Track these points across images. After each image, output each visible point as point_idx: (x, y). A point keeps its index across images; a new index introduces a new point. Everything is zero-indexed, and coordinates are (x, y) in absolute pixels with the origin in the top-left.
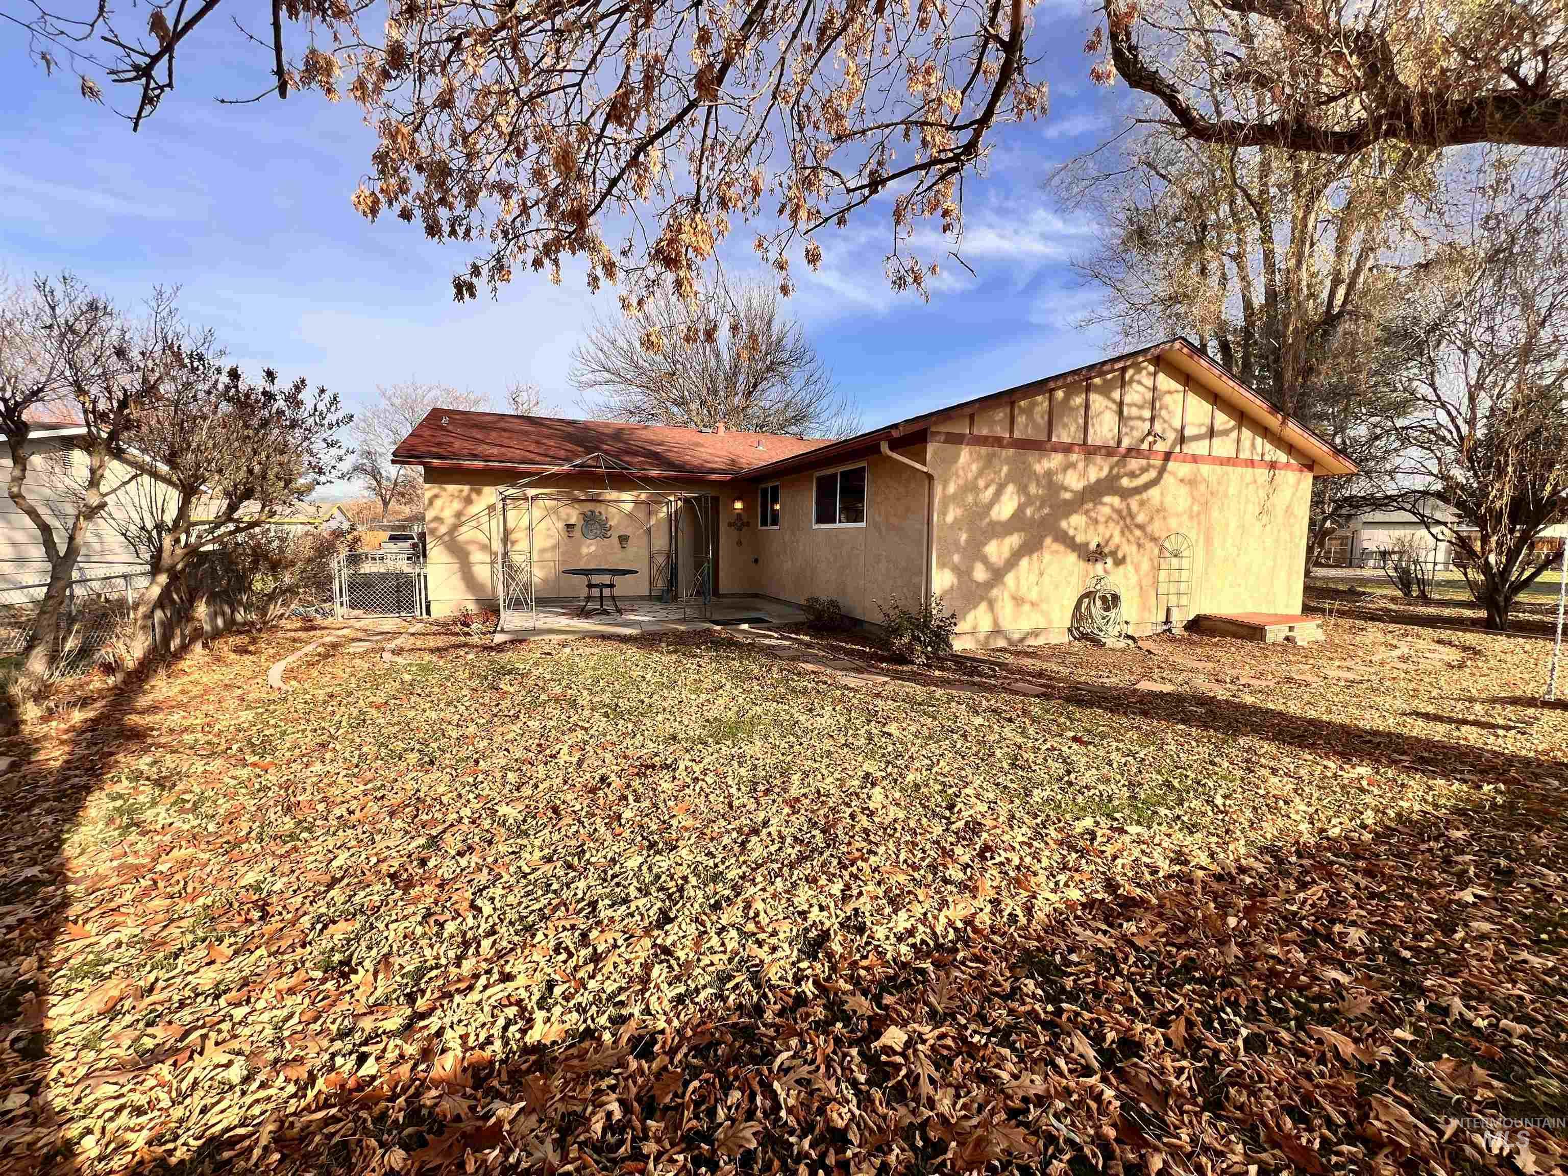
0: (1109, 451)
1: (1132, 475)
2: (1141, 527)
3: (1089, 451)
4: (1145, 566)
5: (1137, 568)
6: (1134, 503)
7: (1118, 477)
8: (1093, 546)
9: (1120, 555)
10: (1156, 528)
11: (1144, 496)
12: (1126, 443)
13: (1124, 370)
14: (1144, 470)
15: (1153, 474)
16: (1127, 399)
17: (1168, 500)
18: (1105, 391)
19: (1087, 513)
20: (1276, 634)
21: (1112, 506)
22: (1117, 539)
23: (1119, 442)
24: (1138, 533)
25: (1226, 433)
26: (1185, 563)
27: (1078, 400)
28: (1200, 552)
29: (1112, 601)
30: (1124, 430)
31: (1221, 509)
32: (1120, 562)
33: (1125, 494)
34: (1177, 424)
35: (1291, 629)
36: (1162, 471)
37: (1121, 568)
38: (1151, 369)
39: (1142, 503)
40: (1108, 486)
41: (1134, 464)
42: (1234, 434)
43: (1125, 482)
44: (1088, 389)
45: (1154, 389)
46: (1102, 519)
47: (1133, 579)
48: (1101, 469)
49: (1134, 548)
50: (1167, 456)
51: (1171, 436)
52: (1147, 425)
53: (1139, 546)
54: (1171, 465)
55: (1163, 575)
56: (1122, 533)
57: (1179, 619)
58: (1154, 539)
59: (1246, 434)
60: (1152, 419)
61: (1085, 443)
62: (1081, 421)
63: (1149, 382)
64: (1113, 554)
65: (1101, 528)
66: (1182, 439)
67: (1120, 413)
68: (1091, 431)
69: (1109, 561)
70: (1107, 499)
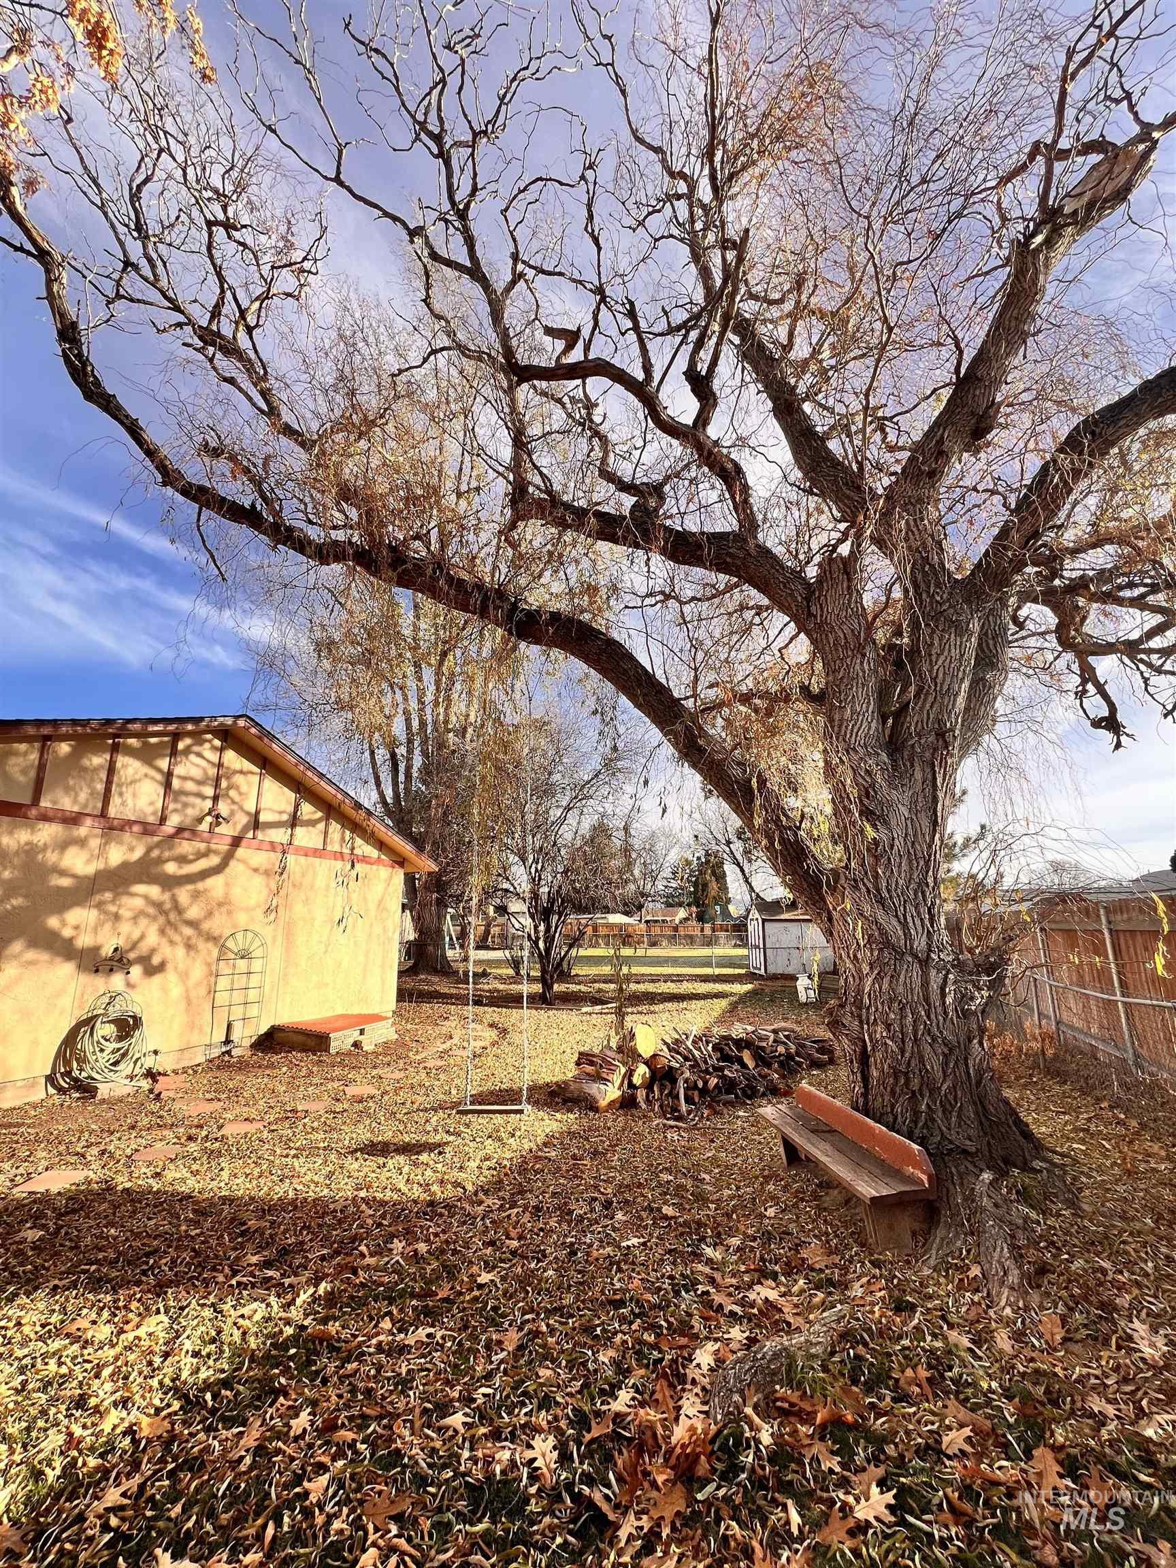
0: (147, 830)
1: (182, 860)
2: (191, 924)
3: (112, 828)
4: (198, 972)
5: (184, 976)
6: (183, 894)
7: (161, 861)
8: (107, 951)
9: (156, 961)
10: (216, 925)
11: (200, 886)
12: (174, 820)
13: (176, 737)
14: (201, 855)
15: (215, 860)
16: (179, 770)
17: (236, 892)
18: (147, 755)
19: (99, 906)
20: (341, 1041)
21: (146, 897)
22: (152, 938)
23: (163, 820)
24: (188, 931)
25: (312, 823)
26: (257, 965)
27: (98, 760)
28: (276, 953)
29: (127, 1026)
30: (171, 806)
31: (306, 901)
32: (153, 969)
33: (169, 883)
34: (251, 806)
35: (362, 1032)
36: (228, 857)
37: (157, 979)
38: (217, 743)
39: (196, 895)
40: (144, 871)
41: (186, 847)
42: (321, 826)
43: (171, 868)
44: (115, 749)
45: (220, 765)
46: (126, 913)
47: (176, 991)
48: (132, 849)
49: (180, 952)
50: (236, 842)
51: (242, 820)
52: (208, 804)
53: (189, 947)
54: (241, 852)
55: (223, 983)
56: (162, 932)
57: (244, 1036)
58: (211, 938)
59: (335, 827)
60: (216, 799)
61: (103, 814)
62: (100, 787)
63: (214, 757)
64: (144, 960)
65: (125, 928)
66: (256, 824)
67: (168, 785)
68: (115, 801)
69: (136, 971)
70: (140, 888)
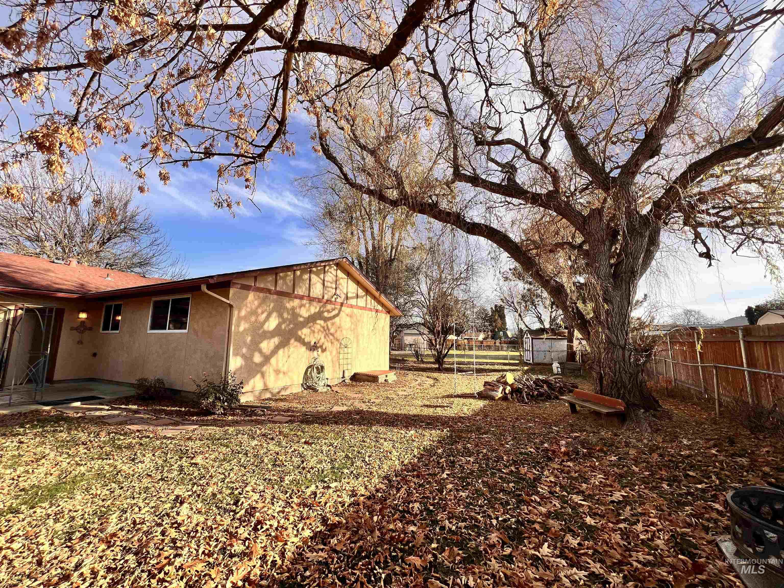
0: (319, 301)
1: (328, 311)
2: (332, 334)
3: (311, 299)
4: (334, 353)
5: (331, 353)
6: (329, 323)
7: (323, 312)
8: (312, 343)
9: (324, 347)
10: (338, 335)
11: (333, 321)
12: (326, 297)
13: (325, 266)
14: (333, 310)
15: (336, 312)
16: (326, 279)
17: (343, 324)
18: (317, 274)
19: (310, 327)
20: (381, 379)
21: (320, 325)
22: (323, 340)
23: (323, 297)
24: (331, 337)
25: (362, 297)
26: (350, 350)
27: (306, 276)
28: (355, 345)
29: (321, 369)
30: (326, 292)
31: (361, 328)
32: (324, 351)
33: (326, 320)
34: (345, 292)
35: (386, 376)
36: (340, 310)
37: (325, 353)
38: (335, 268)
39: (333, 324)
40: (318, 316)
41: (329, 307)
42: (365, 298)
43: (326, 314)
44: (310, 272)
45: (336, 276)
46: (316, 331)
47: (330, 358)
48: (316, 308)
49: (330, 344)
50: (342, 304)
51: (343, 296)
52: (334, 290)
53: (332, 343)
54: (343, 308)
55: (341, 356)
56: (325, 337)
57: (348, 375)
58: (338, 340)
59: (369, 298)
60: (336, 289)
61: (309, 296)
62: (307, 286)
63: (334, 273)
64: (321, 347)
65: (316, 335)
66: (347, 298)
67: (324, 284)
68: (312, 290)
69: (320, 350)
70: (318, 322)
